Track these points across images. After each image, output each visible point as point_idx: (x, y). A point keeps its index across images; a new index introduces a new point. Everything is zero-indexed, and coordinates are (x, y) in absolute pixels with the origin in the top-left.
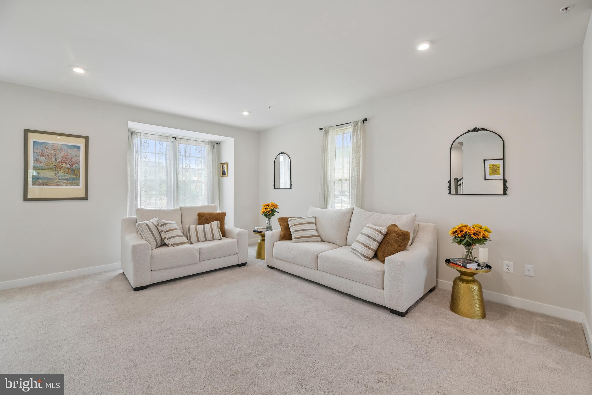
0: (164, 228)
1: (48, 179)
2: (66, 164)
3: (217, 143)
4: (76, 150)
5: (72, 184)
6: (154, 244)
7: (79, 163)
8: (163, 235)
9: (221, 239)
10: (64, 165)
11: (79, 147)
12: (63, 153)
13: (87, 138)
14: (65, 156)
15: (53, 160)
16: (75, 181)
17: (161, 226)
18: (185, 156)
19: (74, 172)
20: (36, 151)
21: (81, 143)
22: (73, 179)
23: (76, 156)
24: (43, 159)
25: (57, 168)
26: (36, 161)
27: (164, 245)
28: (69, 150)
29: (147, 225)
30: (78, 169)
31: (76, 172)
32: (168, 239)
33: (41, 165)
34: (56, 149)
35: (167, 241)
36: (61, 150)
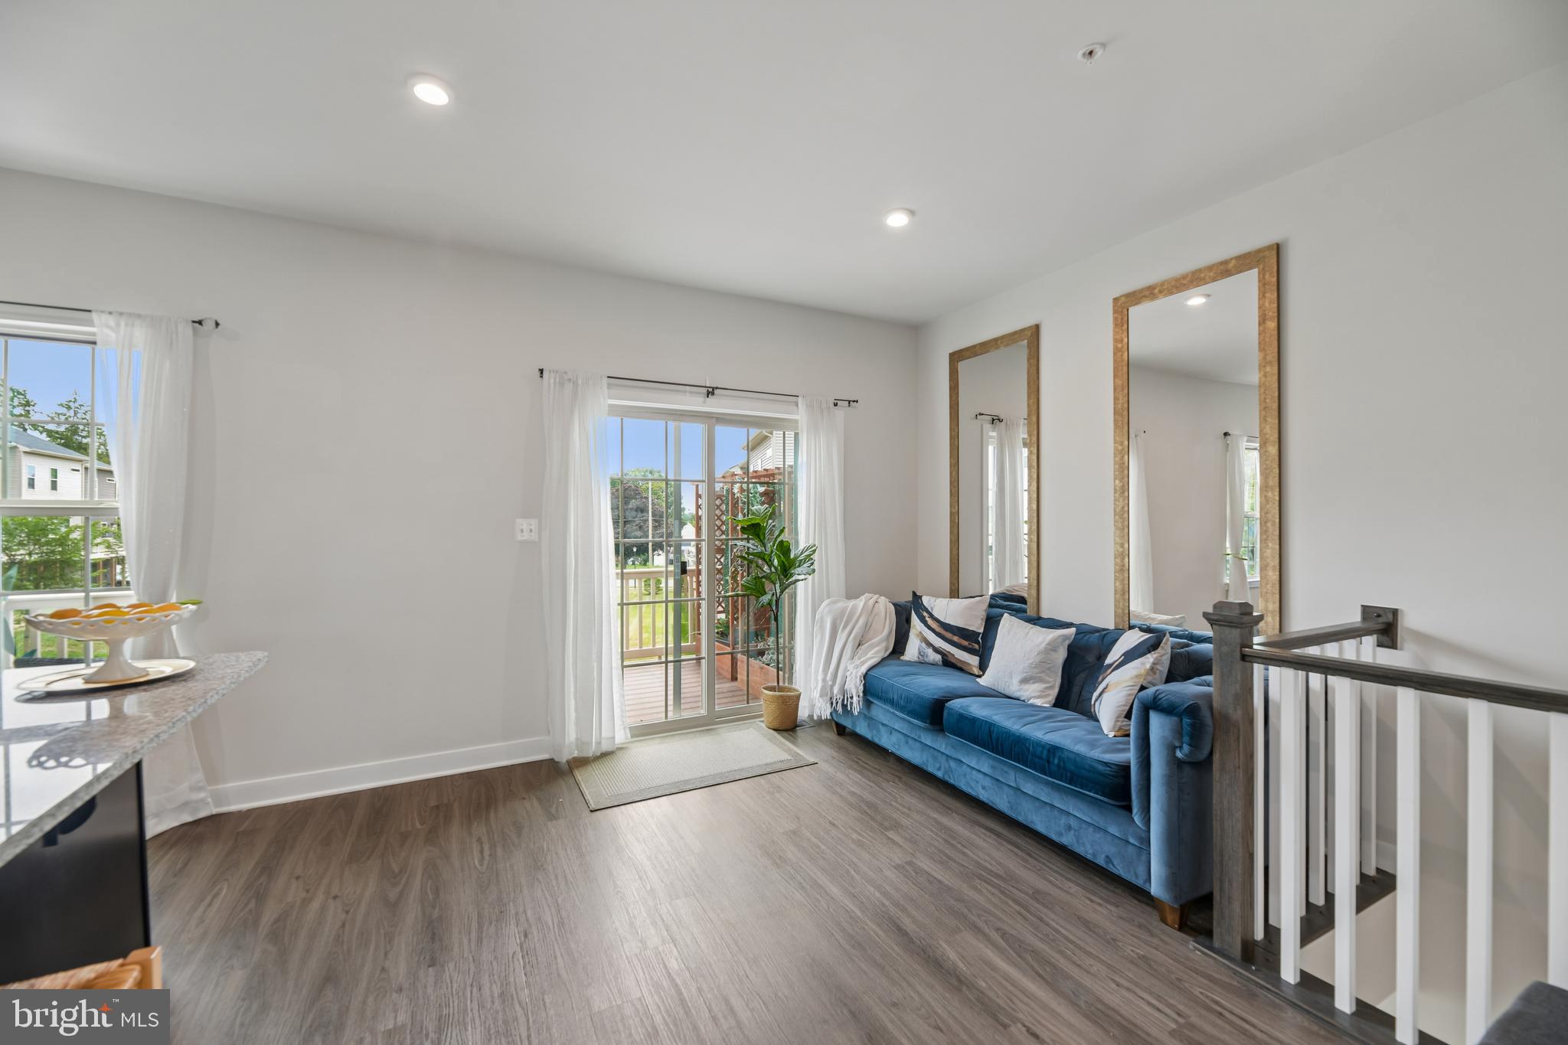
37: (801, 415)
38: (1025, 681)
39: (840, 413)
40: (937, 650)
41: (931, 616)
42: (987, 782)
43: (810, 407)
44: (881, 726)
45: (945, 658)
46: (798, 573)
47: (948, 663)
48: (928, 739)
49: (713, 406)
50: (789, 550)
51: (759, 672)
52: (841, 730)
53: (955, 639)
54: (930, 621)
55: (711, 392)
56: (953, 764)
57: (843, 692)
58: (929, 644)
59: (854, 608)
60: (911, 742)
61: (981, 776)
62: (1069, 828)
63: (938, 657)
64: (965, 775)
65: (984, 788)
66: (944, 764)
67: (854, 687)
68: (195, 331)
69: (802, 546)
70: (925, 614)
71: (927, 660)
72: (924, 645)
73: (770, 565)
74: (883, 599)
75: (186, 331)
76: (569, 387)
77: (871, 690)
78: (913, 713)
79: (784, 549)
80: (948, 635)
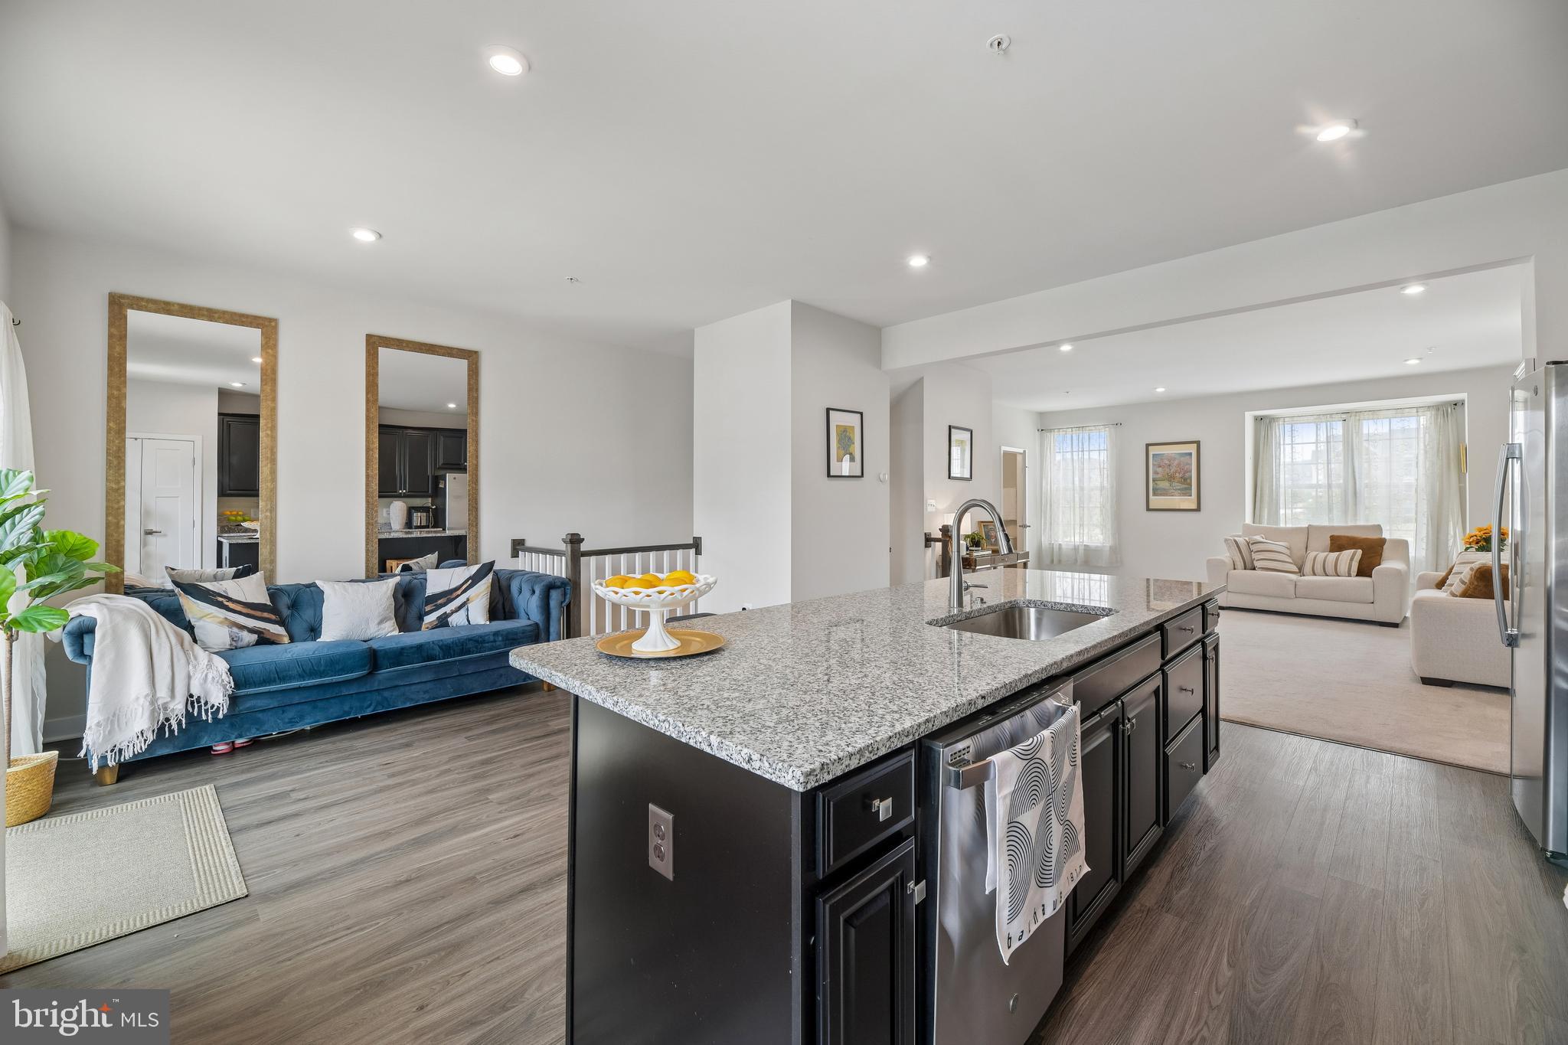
0: (1254, 548)
1: (1165, 489)
2: (1179, 473)
3: (1456, 405)
4: (1188, 457)
5: (1185, 495)
6: (1240, 564)
7: (1191, 471)
8: (1254, 556)
9: (1349, 575)
10: (1177, 475)
11: (1190, 454)
12: (1176, 462)
13: (1198, 443)
14: (1179, 464)
15: (1167, 470)
16: (1186, 491)
17: (1253, 544)
18: (1390, 439)
19: (1186, 480)
20: (1155, 463)
21: (1192, 449)
22: (1186, 489)
23: (1188, 464)
24: (1160, 470)
25: (1171, 478)
26: (1155, 473)
27: (1254, 569)
28: (1182, 459)
29: (1235, 541)
30: (1191, 478)
31: (1188, 481)
32: (1257, 560)
33: (1159, 476)
34: (1171, 459)
35: (1256, 564)
36: (1175, 459)
38: (381, 622)
40: (251, 631)
41: (230, 599)
42: (429, 686)
44: (260, 715)
45: (262, 635)
47: (264, 640)
53: (266, 615)
54: (231, 605)
56: (386, 694)
58: (242, 627)
60: (320, 704)
61: (423, 685)
62: (501, 676)
63: (254, 637)
64: (404, 694)
65: (425, 692)
66: (377, 697)
70: (220, 599)
71: (240, 644)
72: (235, 630)
74: (131, 599)
80: (258, 614)
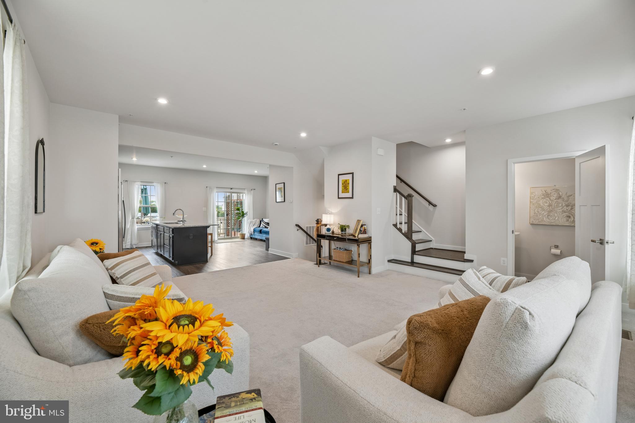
37: (246, 191)
39: (252, 191)
43: (247, 190)
44: (256, 235)
46: (245, 216)
48: (260, 235)
49: (232, 191)
50: (244, 212)
51: (238, 234)
52: (251, 238)
53: (267, 224)
55: (231, 189)
57: (251, 232)
59: (253, 221)
67: (252, 230)
68: (165, 184)
69: (246, 212)
70: (263, 221)
71: (263, 227)
72: (263, 225)
73: (241, 214)
74: (258, 220)
75: (164, 184)
76: (211, 189)
77: (254, 231)
78: (259, 232)
79: (243, 212)
